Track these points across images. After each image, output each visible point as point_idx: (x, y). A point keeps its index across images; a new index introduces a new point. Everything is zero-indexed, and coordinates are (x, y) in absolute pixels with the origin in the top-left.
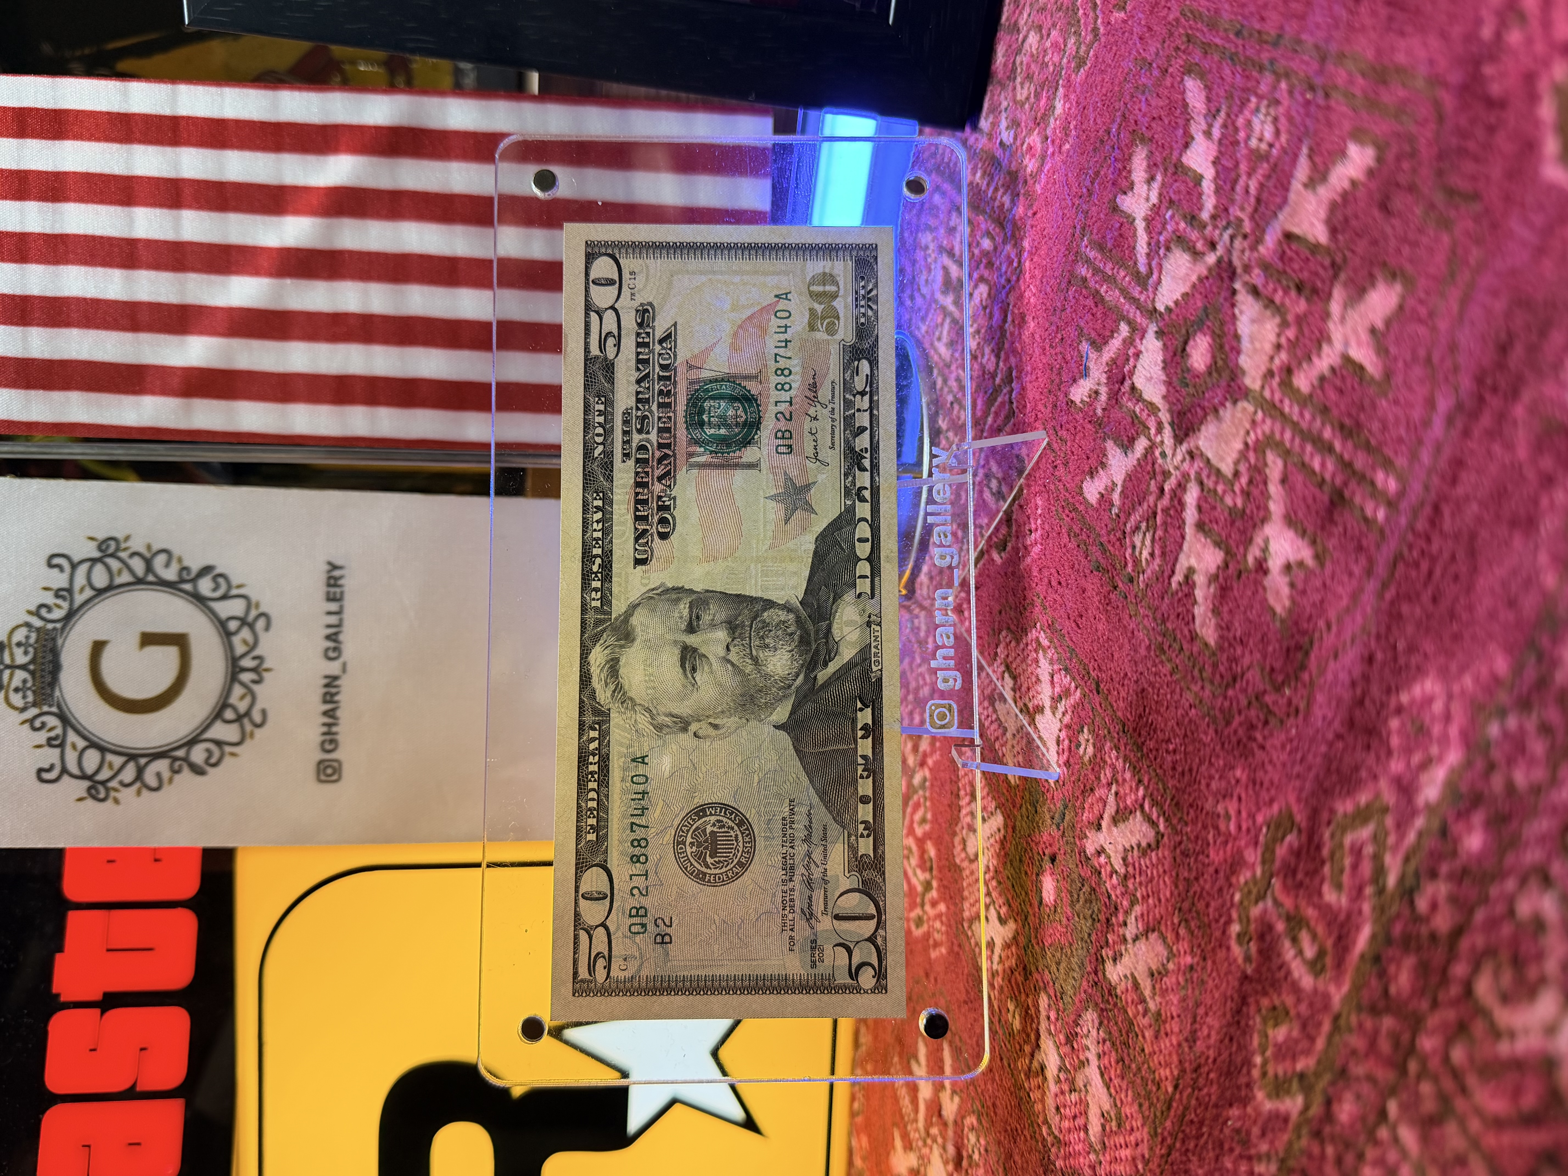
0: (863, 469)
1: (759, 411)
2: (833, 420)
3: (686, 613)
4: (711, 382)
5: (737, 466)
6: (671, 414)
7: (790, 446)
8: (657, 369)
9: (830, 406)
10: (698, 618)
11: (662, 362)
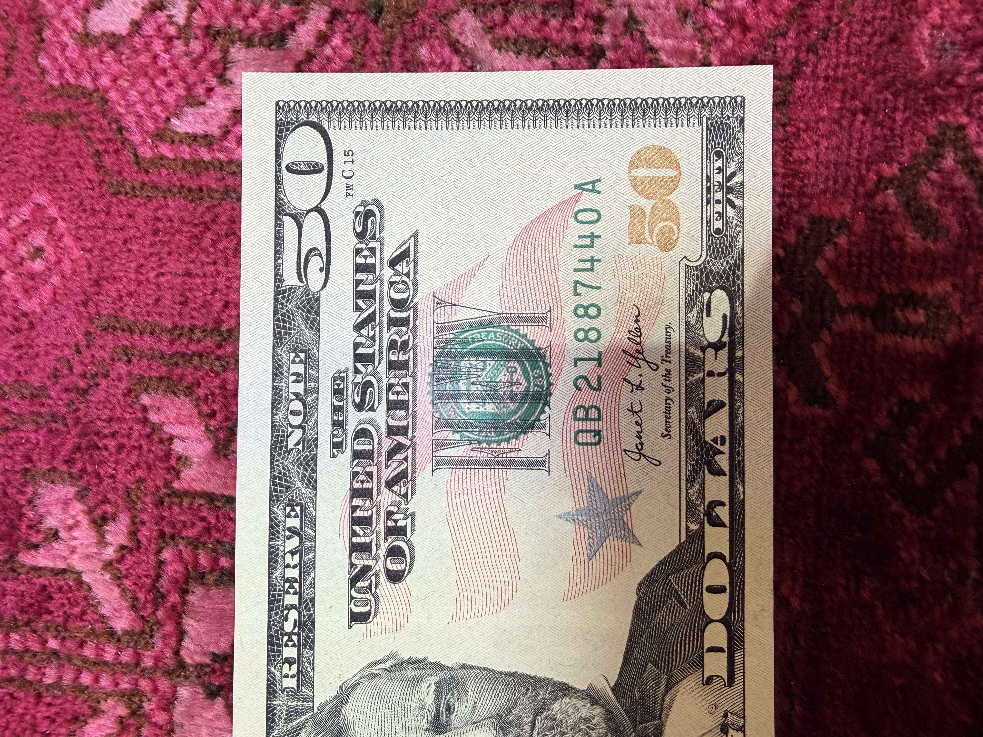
0: (718, 472)
1: (549, 375)
2: (669, 390)
3: (430, 700)
4: (472, 327)
5: (511, 464)
6: (409, 380)
7: (598, 433)
8: (387, 306)
9: (663, 368)
10: (449, 709)
11: (395, 296)
